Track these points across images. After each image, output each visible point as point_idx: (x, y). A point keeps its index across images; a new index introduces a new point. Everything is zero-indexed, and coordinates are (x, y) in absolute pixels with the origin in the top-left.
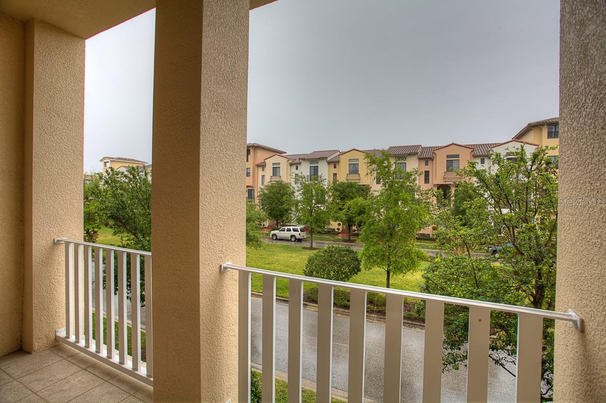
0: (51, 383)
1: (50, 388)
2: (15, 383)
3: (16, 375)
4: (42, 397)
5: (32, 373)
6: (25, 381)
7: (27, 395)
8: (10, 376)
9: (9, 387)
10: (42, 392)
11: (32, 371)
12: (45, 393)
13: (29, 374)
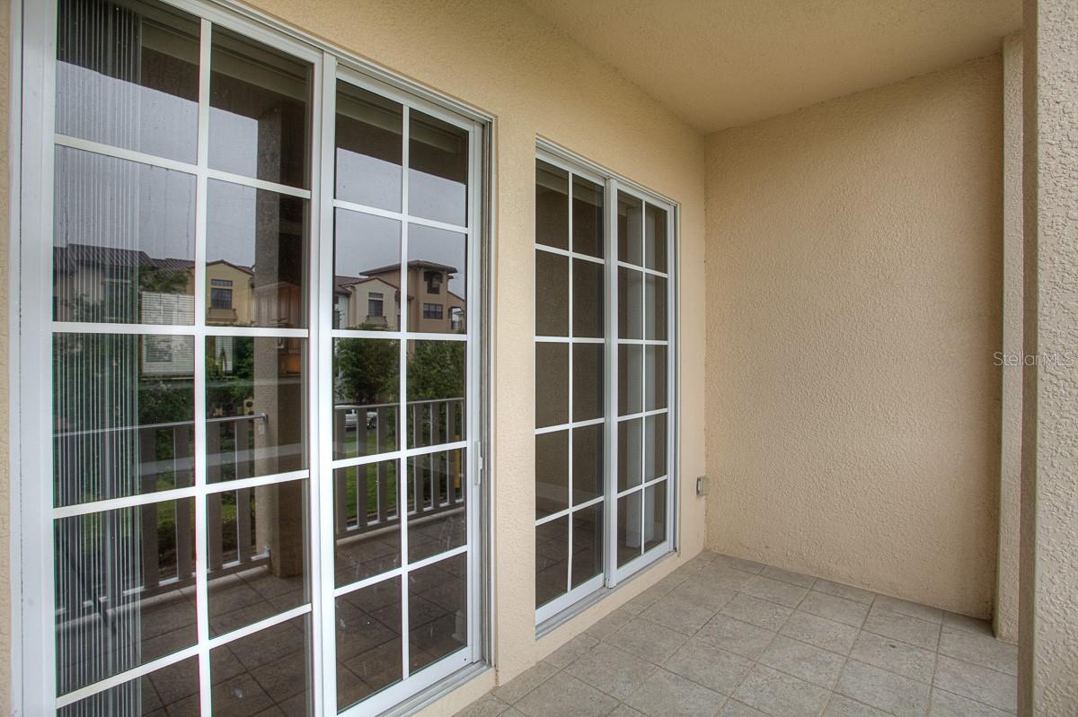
0: (965, 694)
1: (955, 697)
2: (932, 656)
3: (946, 648)
4: (933, 699)
5: (963, 661)
6: (944, 664)
7: (922, 680)
8: (938, 645)
9: (919, 655)
10: (939, 694)
11: (965, 659)
12: (943, 698)
13: (959, 660)
